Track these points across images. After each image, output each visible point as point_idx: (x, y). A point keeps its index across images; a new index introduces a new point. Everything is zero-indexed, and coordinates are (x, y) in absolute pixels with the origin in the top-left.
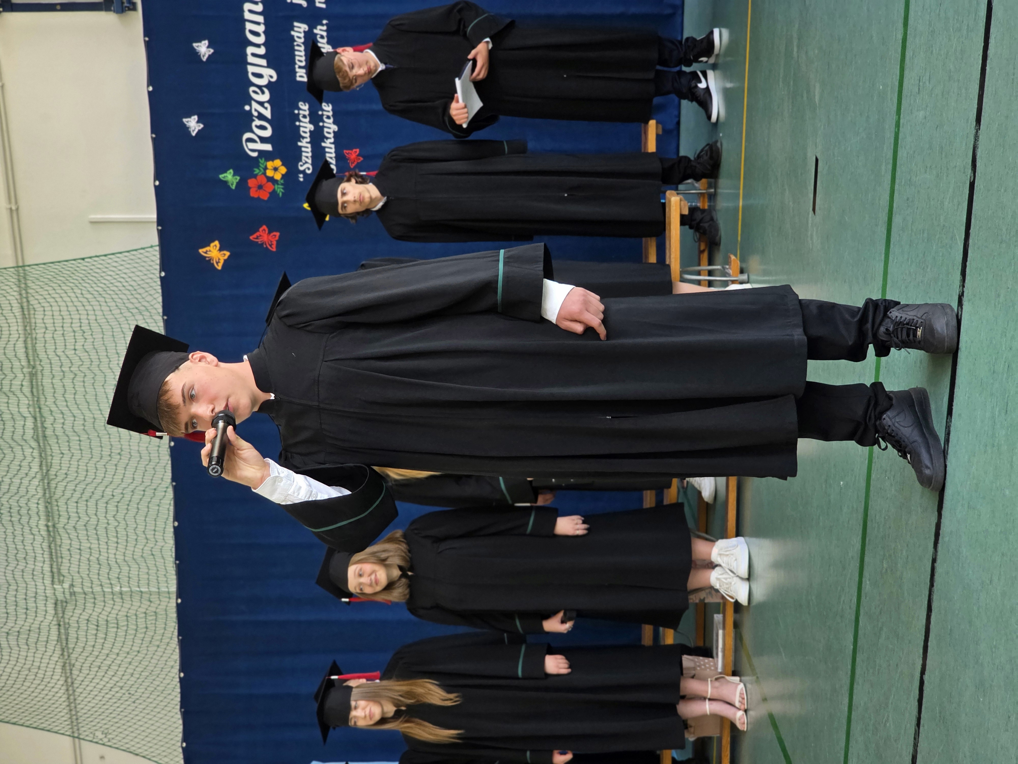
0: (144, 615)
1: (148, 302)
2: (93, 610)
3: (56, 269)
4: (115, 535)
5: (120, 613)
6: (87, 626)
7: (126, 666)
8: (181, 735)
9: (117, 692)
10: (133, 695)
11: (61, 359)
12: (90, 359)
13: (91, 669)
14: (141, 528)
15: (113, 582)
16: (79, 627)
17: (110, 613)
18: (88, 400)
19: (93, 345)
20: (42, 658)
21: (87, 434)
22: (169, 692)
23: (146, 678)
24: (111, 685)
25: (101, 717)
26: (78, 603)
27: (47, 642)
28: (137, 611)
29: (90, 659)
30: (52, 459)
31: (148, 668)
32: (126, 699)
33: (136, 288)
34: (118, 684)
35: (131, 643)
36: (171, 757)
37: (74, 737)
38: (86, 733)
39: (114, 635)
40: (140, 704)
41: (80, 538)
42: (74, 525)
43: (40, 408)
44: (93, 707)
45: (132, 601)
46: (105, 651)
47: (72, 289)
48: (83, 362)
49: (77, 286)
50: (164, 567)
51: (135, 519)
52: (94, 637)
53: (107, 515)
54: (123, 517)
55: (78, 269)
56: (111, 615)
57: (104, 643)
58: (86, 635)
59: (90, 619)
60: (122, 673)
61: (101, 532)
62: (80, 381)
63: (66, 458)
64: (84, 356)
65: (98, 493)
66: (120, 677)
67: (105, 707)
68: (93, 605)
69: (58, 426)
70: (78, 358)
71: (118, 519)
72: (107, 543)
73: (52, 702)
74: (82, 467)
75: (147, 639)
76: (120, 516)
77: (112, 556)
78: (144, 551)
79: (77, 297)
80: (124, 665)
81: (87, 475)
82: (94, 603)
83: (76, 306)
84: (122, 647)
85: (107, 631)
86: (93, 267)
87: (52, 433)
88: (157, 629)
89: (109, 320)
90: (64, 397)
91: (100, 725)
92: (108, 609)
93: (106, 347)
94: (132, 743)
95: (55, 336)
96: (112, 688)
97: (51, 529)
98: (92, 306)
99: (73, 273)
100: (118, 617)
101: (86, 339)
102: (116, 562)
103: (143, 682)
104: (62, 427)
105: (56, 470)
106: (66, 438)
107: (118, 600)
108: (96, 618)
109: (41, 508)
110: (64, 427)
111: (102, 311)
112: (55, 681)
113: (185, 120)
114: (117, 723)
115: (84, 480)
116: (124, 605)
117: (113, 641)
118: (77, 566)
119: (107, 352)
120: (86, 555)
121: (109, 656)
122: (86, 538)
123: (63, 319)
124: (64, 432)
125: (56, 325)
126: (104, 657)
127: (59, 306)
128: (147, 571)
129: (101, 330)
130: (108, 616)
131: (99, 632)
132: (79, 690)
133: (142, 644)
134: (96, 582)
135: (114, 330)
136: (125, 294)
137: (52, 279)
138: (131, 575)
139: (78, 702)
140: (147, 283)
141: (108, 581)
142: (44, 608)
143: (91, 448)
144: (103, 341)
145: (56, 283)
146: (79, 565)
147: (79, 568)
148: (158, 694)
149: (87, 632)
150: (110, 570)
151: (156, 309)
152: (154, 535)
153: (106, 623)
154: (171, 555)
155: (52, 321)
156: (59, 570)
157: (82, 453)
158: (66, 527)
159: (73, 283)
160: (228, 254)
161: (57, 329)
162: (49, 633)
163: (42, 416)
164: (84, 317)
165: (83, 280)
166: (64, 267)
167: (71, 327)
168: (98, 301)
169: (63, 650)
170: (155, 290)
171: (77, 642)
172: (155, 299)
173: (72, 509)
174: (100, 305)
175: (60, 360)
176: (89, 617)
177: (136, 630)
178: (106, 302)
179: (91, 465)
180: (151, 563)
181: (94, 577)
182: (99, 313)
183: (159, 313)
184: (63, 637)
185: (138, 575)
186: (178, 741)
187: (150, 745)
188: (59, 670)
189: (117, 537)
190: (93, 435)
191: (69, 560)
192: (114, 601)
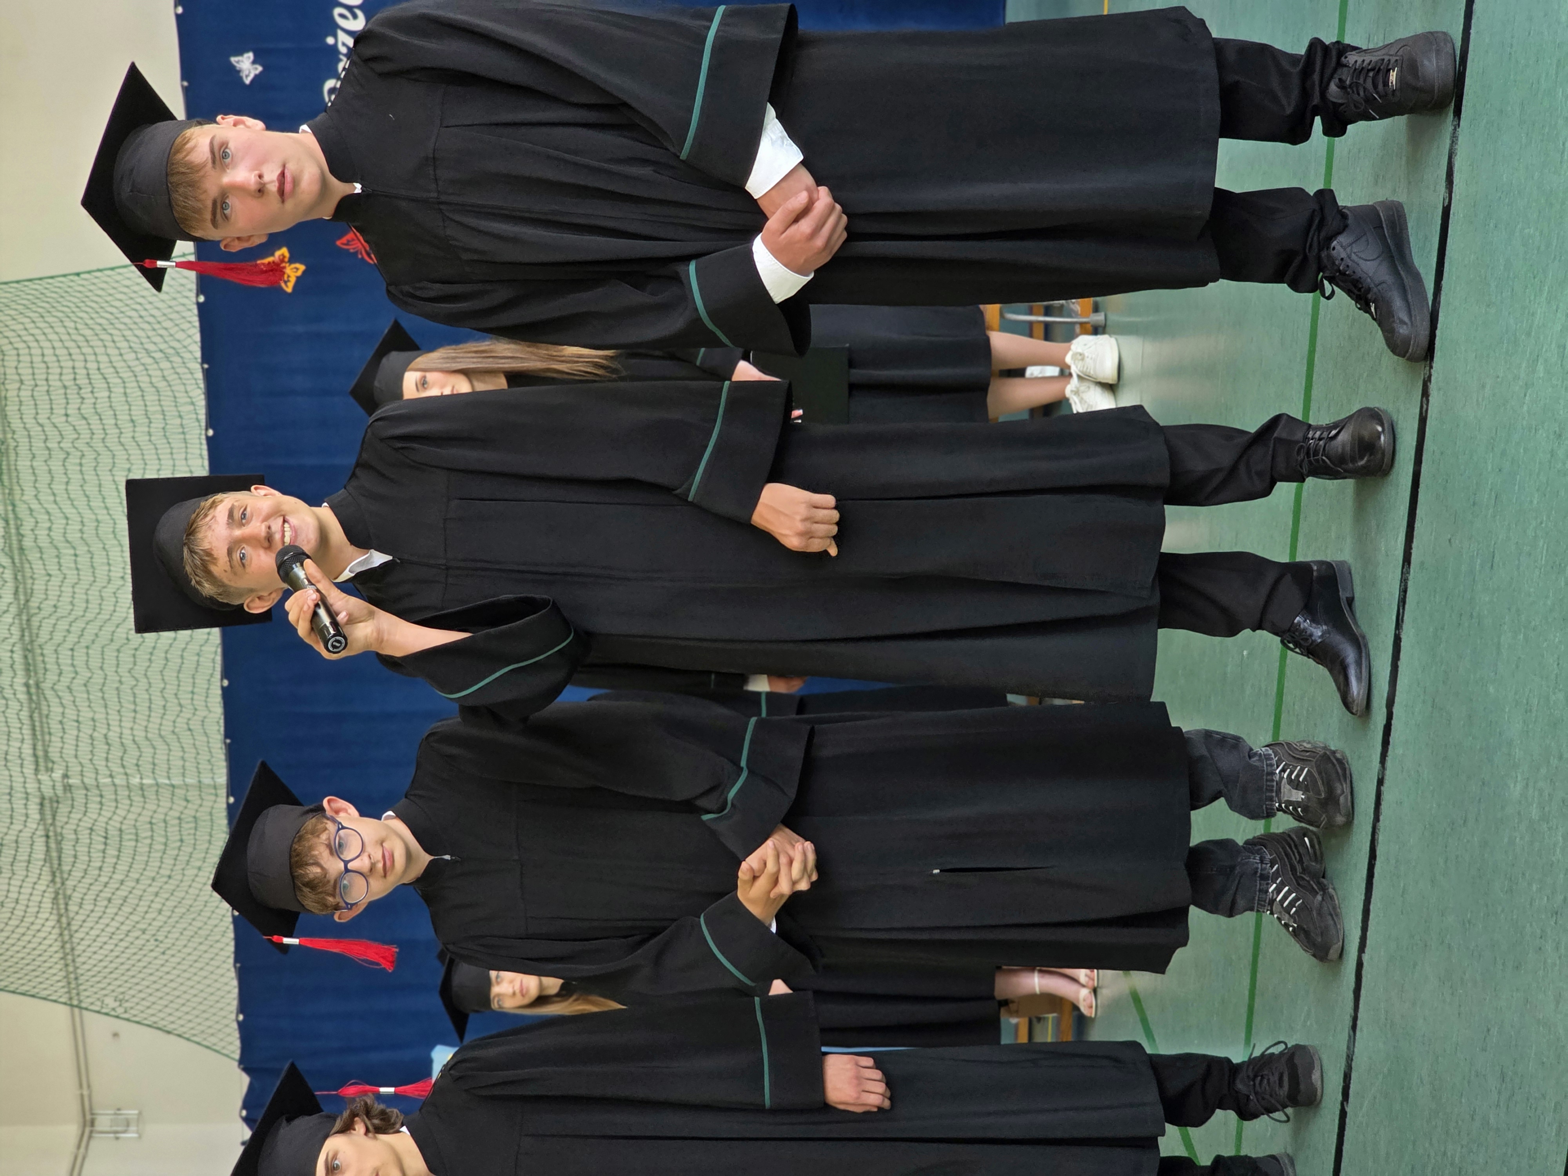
0: (177, 821)
1: (178, 341)
2: (100, 814)
3: (36, 290)
4: (132, 699)
5: (141, 819)
6: (91, 839)
7: (151, 898)
8: (235, 1003)
9: (137, 938)
10: (161, 942)
11: (46, 429)
12: (90, 429)
13: (98, 903)
14: (171, 690)
15: (128, 771)
16: (78, 839)
17: (125, 818)
18: (87, 493)
19: (95, 408)
20: (21, 887)
21: (87, 544)
22: (217, 938)
23: (181, 917)
24: (128, 928)
25: (114, 976)
26: (75, 803)
27: (29, 862)
28: (166, 815)
29: (96, 888)
30: (33, 584)
31: (184, 901)
32: (152, 948)
33: (160, 319)
34: (138, 926)
35: (158, 864)
36: (221, 1035)
37: (72, 1006)
38: (90, 1000)
39: (132, 852)
40: (173, 956)
41: (77, 704)
42: (67, 684)
43: (14, 505)
44: (101, 961)
45: (159, 800)
46: (118, 877)
47: (62, 321)
48: (79, 434)
49: (68, 317)
50: (206, 749)
51: (162, 675)
52: (101, 855)
53: (119, 670)
54: (143, 672)
55: (69, 290)
56: (125, 822)
57: (116, 864)
58: (89, 852)
59: (94, 828)
60: (145, 909)
61: (111, 695)
62: (75, 464)
63: (55, 581)
64: (81, 425)
65: (105, 634)
66: (142, 914)
67: (119, 960)
68: (99, 806)
69: (42, 533)
70: (71, 428)
71: (136, 675)
72: (119, 711)
73: (37, 952)
74: (80, 597)
75: (183, 858)
76: (139, 670)
77: (127, 732)
78: (177, 725)
79: (69, 334)
80: (148, 897)
81: (87, 608)
82: (101, 803)
83: (67, 348)
84: (145, 869)
85: (121, 845)
86: (92, 287)
87: (34, 544)
88: (198, 842)
89: (119, 370)
90: (51, 489)
91: (111, 987)
92: (121, 812)
93: (114, 411)
94: (161, 1015)
95: (35, 394)
96: (129, 931)
97: (33, 690)
98: (92, 347)
99: (62, 297)
100: (138, 824)
101: (83, 398)
102: (134, 740)
103: (177, 922)
104: (48, 535)
105: (39, 600)
106: (54, 552)
107: (137, 799)
108: (104, 825)
109: (18, 657)
110: (52, 534)
111: (108, 355)
112: (42, 922)
113: (233, 60)
114: (137, 984)
115: (83, 616)
116: (147, 806)
117: (130, 860)
118: (74, 748)
119: (116, 419)
120: (86, 730)
121: (125, 883)
122: (87, 704)
123: (48, 368)
124: (51, 543)
125: (36, 377)
126: (117, 886)
127: (41, 348)
128: (181, 754)
129: (106, 385)
130: (121, 823)
131: (108, 847)
132: (79, 935)
133: (174, 865)
134: (103, 771)
135: (127, 385)
136: (143, 329)
137: (30, 306)
138: (156, 761)
139: (76, 953)
140: (177, 312)
141: (121, 770)
142: (24, 811)
143: (92, 567)
144: (111, 402)
145: (35, 312)
146: (77, 746)
147: (76, 750)
148: (201, 940)
149: (89, 847)
150: (125, 752)
151: (191, 352)
152: (192, 699)
153: (118, 833)
154: (219, 731)
155: (30, 371)
156: (46, 752)
157: (78, 575)
158: (56, 687)
159: (63, 312)
160: (302, 268)
161: (39, 383)
162: (32, 849)
163: (16, 518)
164: (79, 364)
165: (78, 307)
166: (48, 286)
167: (61, 380)
168: (102, 340)
169: (53, 874)
170: (190, 322)
171: (75, 862)
172: (190, 336)
173: (65, 660)
174: (105, 346)
175: (44, 431)
176: (93, 825)
177: (166, 844)
178: (114, 341)
179: (94, 593)
180: (186, 739)
181: (100, 763)
182: (103, 359)
183: (196, 358)
184: (54, 854)
185: (168, 760)
186: (232, 1012)
187: (189, 1017)
188: (47, 904)
189: (135, 703)
190: (96, 547)
191: (62, 738)
192: (131, 800)
